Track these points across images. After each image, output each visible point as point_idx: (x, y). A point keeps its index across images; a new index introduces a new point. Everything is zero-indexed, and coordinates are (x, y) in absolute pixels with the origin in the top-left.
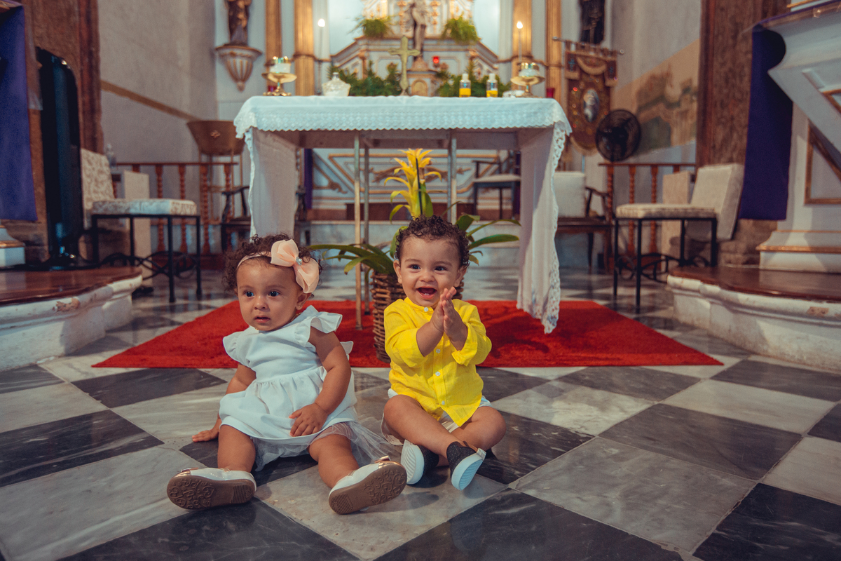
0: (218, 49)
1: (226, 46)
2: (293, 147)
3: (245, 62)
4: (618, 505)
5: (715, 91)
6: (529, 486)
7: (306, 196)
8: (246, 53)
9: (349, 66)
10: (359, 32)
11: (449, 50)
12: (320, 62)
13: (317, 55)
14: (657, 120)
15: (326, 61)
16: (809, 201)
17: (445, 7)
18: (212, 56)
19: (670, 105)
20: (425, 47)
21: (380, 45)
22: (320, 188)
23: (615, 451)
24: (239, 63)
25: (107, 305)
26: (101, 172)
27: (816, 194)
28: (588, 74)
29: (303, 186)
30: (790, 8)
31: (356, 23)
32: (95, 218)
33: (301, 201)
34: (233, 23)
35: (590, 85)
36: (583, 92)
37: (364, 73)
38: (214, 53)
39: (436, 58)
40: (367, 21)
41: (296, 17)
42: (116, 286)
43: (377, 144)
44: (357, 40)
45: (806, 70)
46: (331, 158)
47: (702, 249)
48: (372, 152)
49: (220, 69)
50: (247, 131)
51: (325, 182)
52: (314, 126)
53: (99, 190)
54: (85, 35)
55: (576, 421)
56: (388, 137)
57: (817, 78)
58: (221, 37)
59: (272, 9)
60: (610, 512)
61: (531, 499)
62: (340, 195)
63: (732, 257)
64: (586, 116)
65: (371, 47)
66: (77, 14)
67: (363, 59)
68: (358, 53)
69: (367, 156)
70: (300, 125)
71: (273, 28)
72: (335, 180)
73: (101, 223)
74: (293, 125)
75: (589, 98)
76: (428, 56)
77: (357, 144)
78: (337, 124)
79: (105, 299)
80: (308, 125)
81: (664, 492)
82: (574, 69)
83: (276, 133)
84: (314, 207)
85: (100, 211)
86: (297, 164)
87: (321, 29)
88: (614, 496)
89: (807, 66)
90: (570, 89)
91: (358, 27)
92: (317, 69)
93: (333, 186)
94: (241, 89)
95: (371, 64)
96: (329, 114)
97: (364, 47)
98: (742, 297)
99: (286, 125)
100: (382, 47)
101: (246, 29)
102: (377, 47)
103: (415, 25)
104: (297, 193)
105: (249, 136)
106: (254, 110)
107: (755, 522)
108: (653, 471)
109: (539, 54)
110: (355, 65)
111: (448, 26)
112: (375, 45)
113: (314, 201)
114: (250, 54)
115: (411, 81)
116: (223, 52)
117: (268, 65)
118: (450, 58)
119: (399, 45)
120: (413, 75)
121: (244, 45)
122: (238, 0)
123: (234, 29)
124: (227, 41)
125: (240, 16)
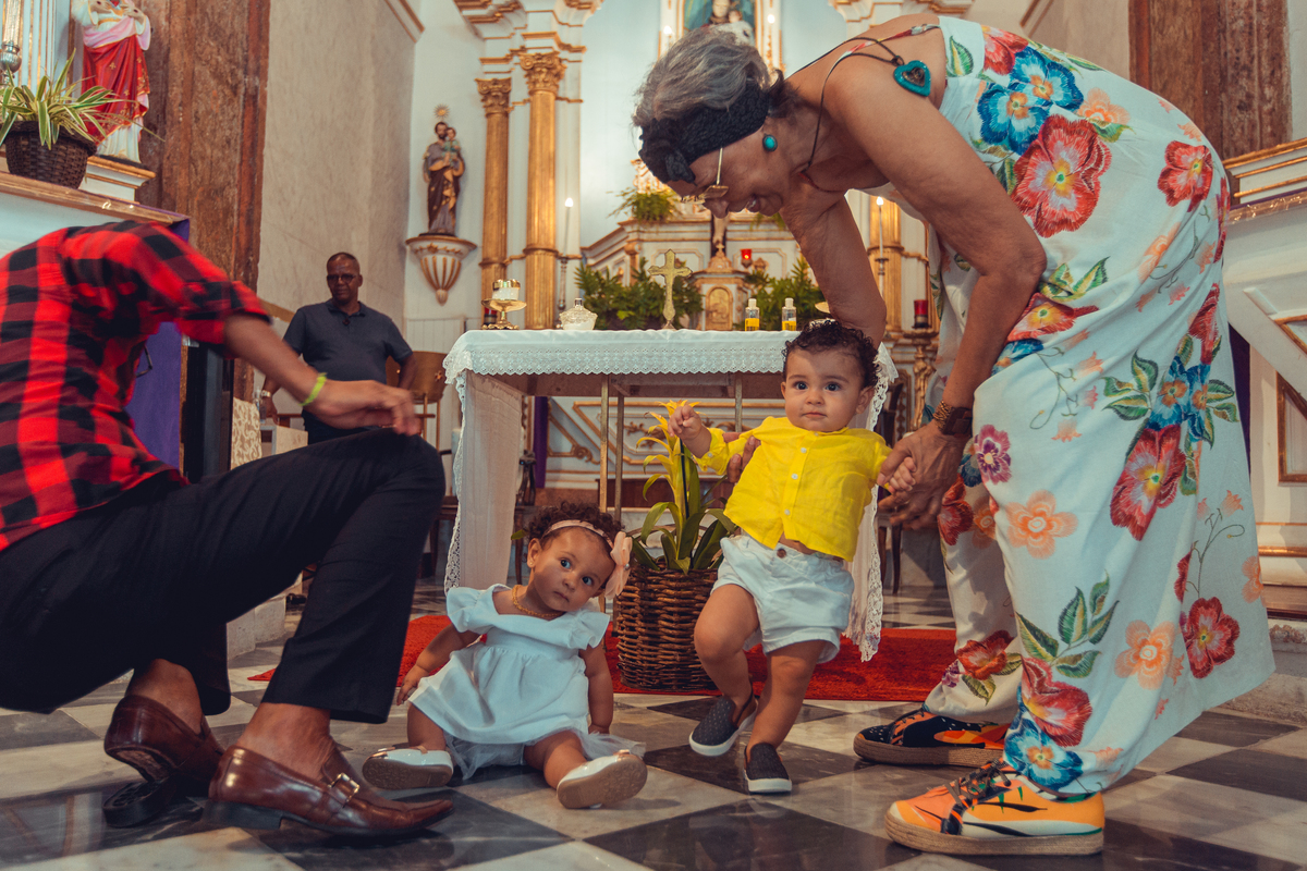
0: (409, 242)
1: (423, 236)
2: (518, 394)
3: (450, 259)
7: (535, 466)
8: (451, 246)
9: (609, 264)
10: (626, 213)
12: (565, 260)
13: (560, 249)
15: (575, 258)
16: (1285, 478)
18: (402, 250)
20: (729, 235)
21: (657, 232)
22: (559, 455)
24: (441, 261)
26: (249, 427)
27: (1293, 468)
29: (531, 451)
30: (1239, 198)
31: (622, 200)
33: (528, 474)
34: (435, 203)
37: (633, 276)
38: (403, 247)
39: (749, 252)
40: (639, 195)
41: (530, 193)
43: (634, 391)
44: (623, 225)
45: (1248, 290)
46: (576, 408)
48: (627, 400)
49: (412, 272)
50: (459, 375)
51: (566, 446)
52: (547, 369)
53: (245, 453)
54: (243, 241)
56: (646, 383)
57: (1265, 300)
58: (416, 223)
59: (494, 182)
62: (591, 466)
65: (644, 236)
66: (235, 214)
67: (632, 254)
68: (624, 244)
69: (621, 406)
70: (530, 367)
71: (494, 209)
72: (582, 443)
74: (520, 367)
76: (734, 249)
77: (605, 391)
78: (578, 367)
80: (539, 367)
83: (497, 377)
84: (548, 485)
86: (524, 417)
87: (569, 208)
89: (1250, 284)
91: (624, 206)
92: (559, 269)
93: (579, 452)
94: (441, 303)
95: (643, 262)
96: (568, 354)
97: (633, 236)
99: (510, 367)
100: (663, 236)
101: (453, 210)
102: (654, 236)
104: (521, 461)
105: (461, 381)
106: (470, 348)
110: (622, 261)
112: (650, 232)
113: (548, 475)
114: (457, 247)
115: (706, 288)
116: (418, 245)
117: (485, 264)
118: (770, 251)
119: (688, 232)
120: (709, 281)
121: (450, 234)
122: (445, 168)
123: (437, 211)
124: (425, 229)
125: (447, 193)
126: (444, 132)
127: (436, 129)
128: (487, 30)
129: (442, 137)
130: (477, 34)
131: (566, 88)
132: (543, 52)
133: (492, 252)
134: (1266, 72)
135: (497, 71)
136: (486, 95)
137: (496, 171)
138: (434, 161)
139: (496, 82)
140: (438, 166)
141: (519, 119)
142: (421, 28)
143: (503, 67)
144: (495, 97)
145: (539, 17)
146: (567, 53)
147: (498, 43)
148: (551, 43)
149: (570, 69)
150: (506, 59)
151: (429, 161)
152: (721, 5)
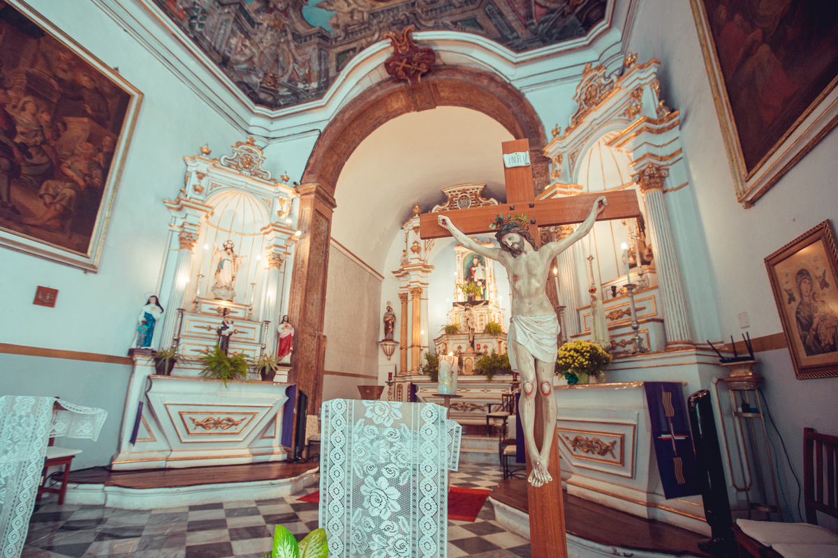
1: (383, 341)
3: (391, 347)
8: (391, 343)
10: (443, 332)
11: (488, 338)
12: (423, 348)
13: (420, 346)
15: (427, 347)
17: (487, 316)
18: (377, 344)
24: (388, 348)
25: (305, 478)
26: (314, 423)
31: (442, 328)
32: (310, 441)
34: (386, 330)
40: (447, 327)
41: (412, 329)
42: (309, 472)
44: (442, 335)
46: (424, 398)
49: (380, 350)
53: (313, 430)
58: (382, 336)
59: (404, 323)
71: (404, 331)
73: (312, 443)
79: (304, 477)
85: (311, 439)
91: (442, 330)
94: (389, 359)
100: (455, 338)
101: (392, 332)
102: (453, 338)
103: (469, 328)
111: (487, 327)
115: (464, 358)
117: (401, 349)
118: (489, 342)
119: (462, 337)
120: (465, 356)
121: (391, 340)
122: (390, 320)
123: (387, 333)
124: (384, 338)
125: (390, 327)
126: (389, 309)
127: (387, 308)
128: (400, 279)
129: (389, 311)
130: (398, 279)
131: (423, 296)
132: (417, 287)
133: (403, 345)
136: (401, 298)
137: (404, 320)
139: (404, 294)
140: (387, 319)
141: (410, 304)
142: (383, 278)
143: (405, 290)
144: (404, 298)
145: (415, 277)
146: (423, 286)
147: (404, 282)
148: (418, 284)
149: (424, 290)
150: (406, 287)
151: (385, 318)
152: (475, 261)
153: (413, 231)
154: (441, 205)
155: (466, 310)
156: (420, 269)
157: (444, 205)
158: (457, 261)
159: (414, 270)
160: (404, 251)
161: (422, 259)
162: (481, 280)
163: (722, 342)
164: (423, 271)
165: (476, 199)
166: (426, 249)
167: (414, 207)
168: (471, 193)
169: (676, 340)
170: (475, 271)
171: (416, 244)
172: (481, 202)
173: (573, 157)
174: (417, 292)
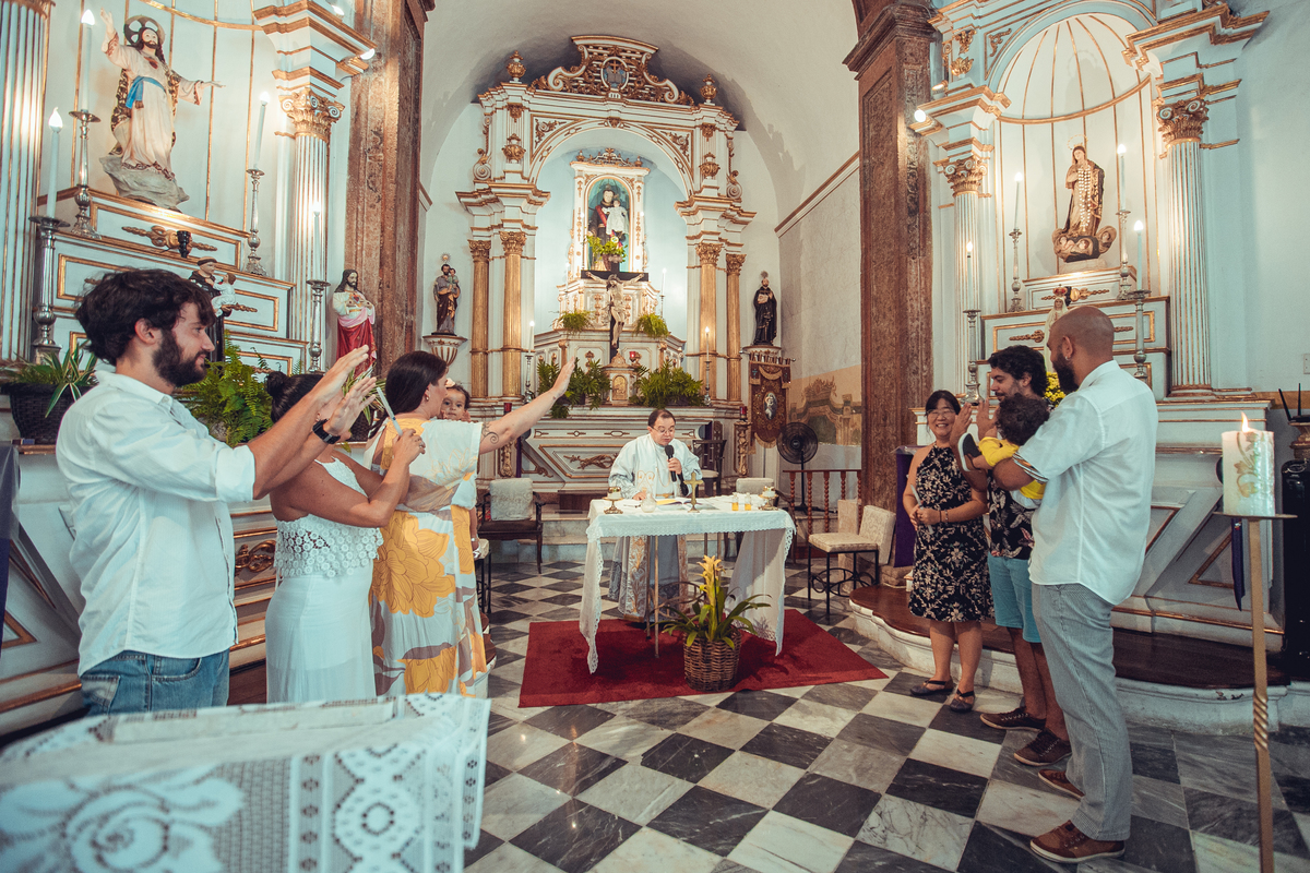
0: (425, 338)
3: (451, 348)
4: (854, 776)
5: (874, 451)
6: (816, 769)
8: (452, 341)
10: (560, 323)
11: (643, 341)
12: (529, 356)
14: (824, 418)
19: (835, 410)
20: (621, 340)
21: (579, 336)
22: (527, 471)
23: (846, 747)
24: (446, 350)
28: (768, 380)
31: (557, 317)
34: (441, 315)
35: (770, 389)
36: (764, 395)
39: (632, 353)
40: (569, 315)
41: (506, 314)
44: (557, 329)
46: (541, 448)
47: (868, 567)
51: (532, 467)
55: (822, 729)
59: (480, 302)
60: (851, 779)
61: (819, 776)
62: (547, 479)
63: (889, 579)
64: (767, 415)
65: (570, 337)
67: (564, 348)
68: (556, 340)
71: (480, 319)
72: (542, 466)
75: (769, 400)
81: (871, 767)
82: (757, 377)
87: (531, 328)
88: (851, 771)
90: (753, 393)
93: (540, 470)
98: (897, 632)
100: (581, 338)
101: (453, 318)
102: (577, 337)
103: (613, 322)
107: (906, 776)
108: (864, 756)
109: (722, 350)
111: (640, 321)
112: (574, 336)
114: (457, 341)
115: (612, 376)
116: (431, 340)
117: (474, 352)
118: (643, 348)
119: (596, 336)
120: (614, 371)
121: (451, 334)
122: (448, 294)
123: (444, 319)
124: (435, 330)
125: (450, 308)
126: (447, 271)
127: (442, 268)
128: (475, 210)
129: (446, 274)
130: (467, 210)
131: (526, 251)
132: (515, 231)
133: (478, 345)
134: (924, 358)
135: (483, 236)
136: (474, 250)
137: (480, 297)
138: (441, 288)
139: (481, 242)
140: (444, 291)
141: (497, 268)
142: (431, 203)
143: (486, 233)
144: (480, 251)
145: (512, 210)
146: (526, 231)
147: (483, 218)
148: (519, 225)
149: (528, 240)
150: (488, 229)
151: (437, 288)
152: (608, 196)
153: (506, 113)
154: (567, 69)
155: (609, 286)
156: (525, 196)
157: (573, 71)
158: (577, 191)
159: (514, 196)
160: (481, 152)
161: (525, 175)
162: (617, 234)
163: (1249, 389)
164: (530, 202)
165: (638, 74)
166: (532, 156)
167: (509, 58)
168: (629, 58)
169: (1197, 383)
170: (607, 216)
171: (514, 142)
172: (648, 83)
173: (997, 40)
174: (514, 242)
